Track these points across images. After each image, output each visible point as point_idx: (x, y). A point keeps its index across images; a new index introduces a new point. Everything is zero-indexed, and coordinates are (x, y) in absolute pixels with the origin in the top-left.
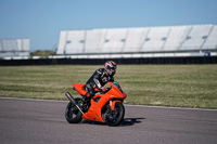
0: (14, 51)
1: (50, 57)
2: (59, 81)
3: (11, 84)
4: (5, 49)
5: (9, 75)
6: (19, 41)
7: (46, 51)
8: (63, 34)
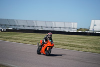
0: (70, 28)
1: (86, 32)
2: (90, 43)
3: (68, 43)
4: (66, 27)
5: (67, 39)
6: (72, 23)
7: (85, 29)
8: (93, 21)
